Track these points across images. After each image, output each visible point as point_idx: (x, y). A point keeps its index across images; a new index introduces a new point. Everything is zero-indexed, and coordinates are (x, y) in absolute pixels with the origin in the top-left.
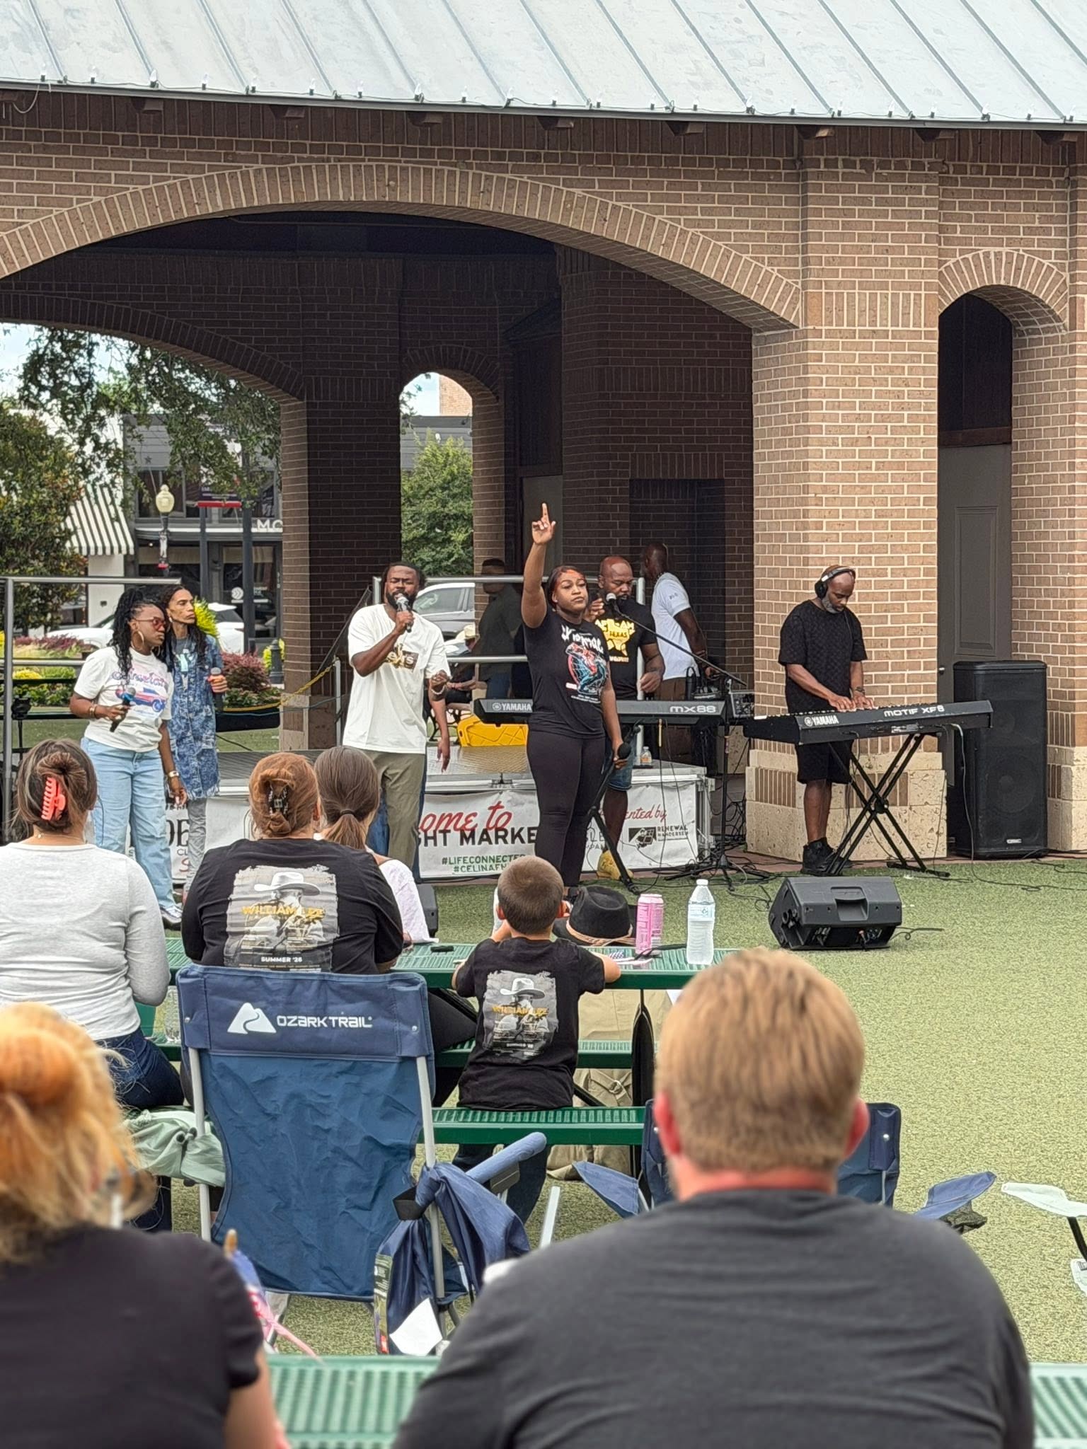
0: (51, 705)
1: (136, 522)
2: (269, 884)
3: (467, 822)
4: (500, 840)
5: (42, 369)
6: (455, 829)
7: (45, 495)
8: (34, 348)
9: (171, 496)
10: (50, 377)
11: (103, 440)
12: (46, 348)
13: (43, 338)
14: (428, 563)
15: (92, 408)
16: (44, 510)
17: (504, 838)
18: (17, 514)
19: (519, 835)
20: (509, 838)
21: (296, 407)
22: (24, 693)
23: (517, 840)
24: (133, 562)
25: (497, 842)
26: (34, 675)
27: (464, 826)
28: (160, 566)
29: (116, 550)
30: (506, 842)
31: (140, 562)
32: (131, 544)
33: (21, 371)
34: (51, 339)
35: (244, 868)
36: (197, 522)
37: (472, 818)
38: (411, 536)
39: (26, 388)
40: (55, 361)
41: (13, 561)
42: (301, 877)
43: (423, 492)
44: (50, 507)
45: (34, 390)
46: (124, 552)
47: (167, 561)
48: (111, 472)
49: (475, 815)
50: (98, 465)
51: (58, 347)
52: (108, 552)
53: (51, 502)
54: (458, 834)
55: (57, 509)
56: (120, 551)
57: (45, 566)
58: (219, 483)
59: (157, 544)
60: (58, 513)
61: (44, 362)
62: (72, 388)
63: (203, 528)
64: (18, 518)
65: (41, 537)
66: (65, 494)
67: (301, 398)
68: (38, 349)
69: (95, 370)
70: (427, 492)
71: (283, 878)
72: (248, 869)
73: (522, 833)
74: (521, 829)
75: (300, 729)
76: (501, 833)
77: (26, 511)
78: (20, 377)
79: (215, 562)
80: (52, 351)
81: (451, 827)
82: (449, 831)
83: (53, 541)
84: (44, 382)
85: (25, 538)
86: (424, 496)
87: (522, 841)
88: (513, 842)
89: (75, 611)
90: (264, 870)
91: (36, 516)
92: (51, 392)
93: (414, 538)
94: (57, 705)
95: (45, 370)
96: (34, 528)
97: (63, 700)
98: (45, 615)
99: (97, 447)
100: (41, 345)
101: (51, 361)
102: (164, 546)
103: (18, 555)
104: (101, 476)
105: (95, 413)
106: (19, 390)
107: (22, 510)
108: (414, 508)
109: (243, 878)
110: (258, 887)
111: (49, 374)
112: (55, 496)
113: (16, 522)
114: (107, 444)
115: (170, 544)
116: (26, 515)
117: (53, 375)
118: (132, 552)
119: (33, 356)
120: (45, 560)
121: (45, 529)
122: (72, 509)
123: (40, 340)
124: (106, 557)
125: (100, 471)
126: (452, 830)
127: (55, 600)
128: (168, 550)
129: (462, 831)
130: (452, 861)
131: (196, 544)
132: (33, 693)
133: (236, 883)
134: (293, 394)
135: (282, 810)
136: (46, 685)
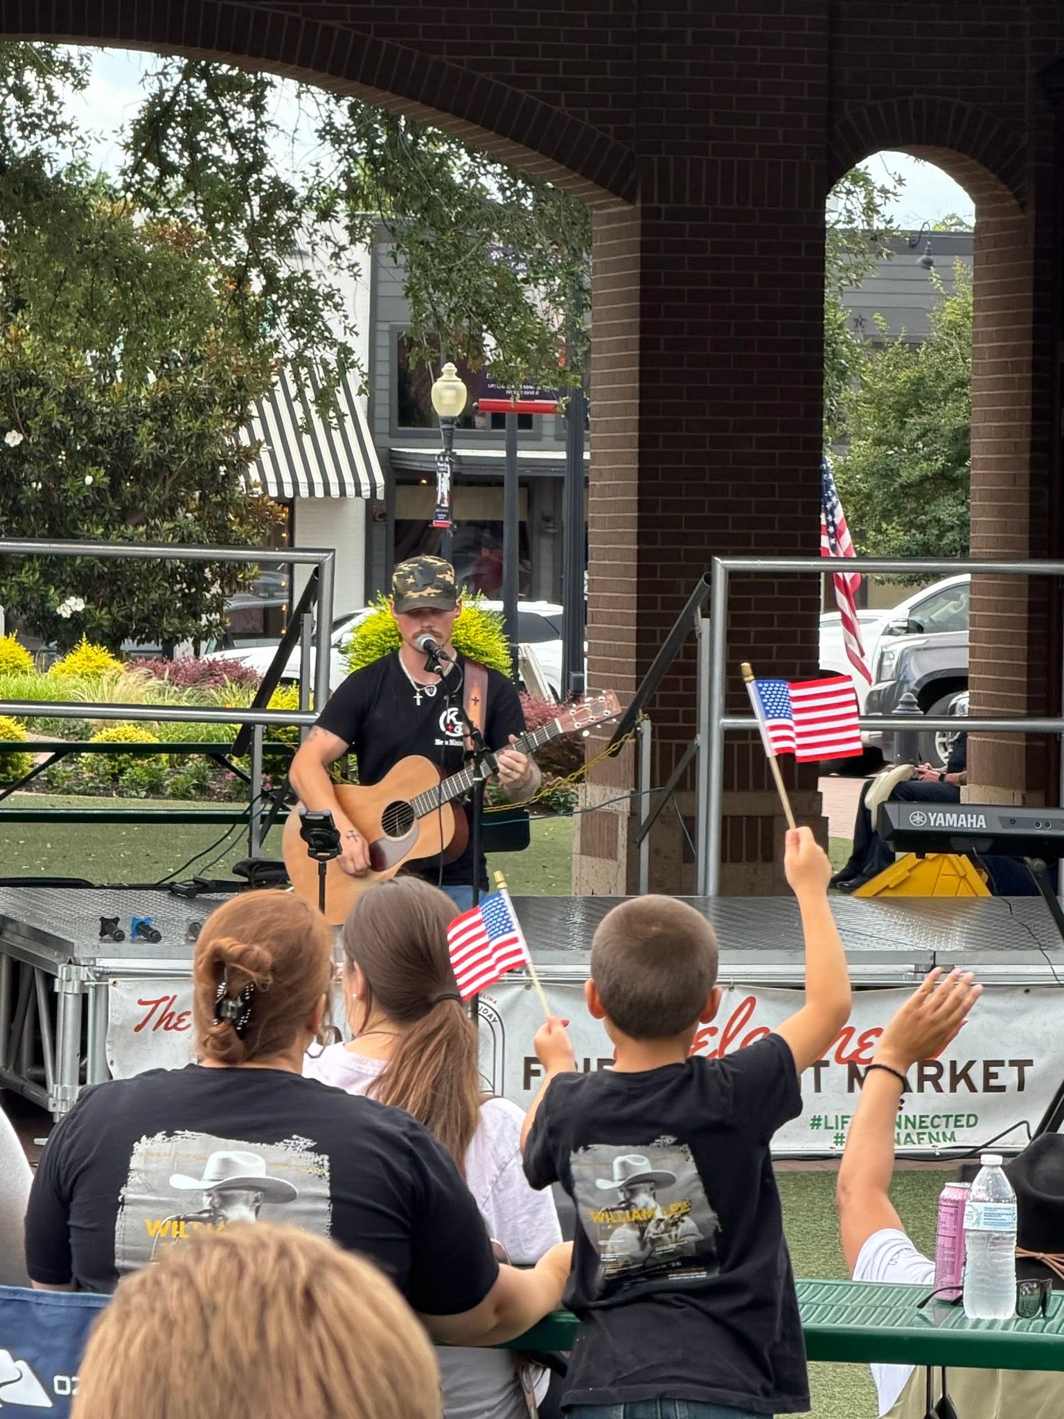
0: (174, 796)
1: (392, 435)
2: (199, 1176)
3: (863, 1045)
4: (928, 1085)
5: (170, 131)
6: (839, 1059)
7: (200, 379)
8: (156, 90)
9: (462, 386)
10: (184, 148)
11: (283, 274)
12: (177, 90)
13: (172, 71)
14: (952, 528)
15: (263, 208)
16: (198, 407)
17: (935, 1080)
18: (145, 416)
19: (965, 1075)
20: (945, 1081)
21: (621, 217)
22: (122, 772)
23: (962, 1085)
24: (382, 516)
25: (921, 1089)
26: (144, 736)
27: (857, 1052)
28: (435, 524)
29: (350, 490)
30: (939, 1089)
31: (401, 516)
32: (380, 480)
33: (129, 135)
34: (187, 73)
35: (151, 1135)
36: (499, 437)
37: (872, 1039)
38: (917, 473)
39: (138, 168)
40: (196, 117)
41: (136, 510)
42: (261, 1162)
43: (943, 387)
44: (212, 403)
45: (152, 171)
46: (366, 493)
47: (449, 515)
48: (294, 337)
49: (878, 1032)
50: (273, 324)
51: (200, 88)
52: (335, 491)
53: (212, 393)
54: (844, 1069)
55: (225, 407)
56: (358, 493)
57: (197, 519)
58: (507, 361)
59: (433, 481)
60: (226, 416)
61: (173, 119)
62: (224, 168)
63: (512, 450)
64: (149, 423)
65: (191, 463)
66: (240, 379)
67: (629, 199)
68: (163, 92)
69: (268, 135)
70: (951, 389)
71: (226, 1163)
72: (159, 1136)
73: (970, 1072)
74: (971, 1063)
75: (612, 855)
76: (930, 1071)
77: (163, 410)
78: (127, 147)
79: (547, 519)
80: (189, 97)
81: (830, 1056)
82: (826, 1064)
83: (215, 471)
84: (173, 157)
85: (160, 464)
86: (946, 394)
87: (972, 1088)
88: (953, 1089)
89: (266, 610)
90: (191, 1142)
91: (183, 422)
92: (187, 179)
93: (924, 479)
94: (185, 796)
95: (175, 132)
96: (178, 444)
97: (196, 787)
98: (197, 617)
99: (272, 284)
100: (166, 85)
101: (186, 115)
102: (444, 486)
103: (145, 498)
104: (277, 343)
105: (270, 218)
106: (124, 173)
107: (155, 408)
108: (925, 419)
109: (148, 1155)
110: (180, 1182)
111: (180, 140)
112: (220, 380)
113: (143, 431)
114: (291, 280)
115: (456, 481)
116: (164, 418)
117: (190, 145)
118: (380, 495)
119: (152, 105)
120: (199, 509)
121: (199, 447)
122: (253, 408)
123: (165, 74)
124: (332, 504)
125: (275, 333)
126: (833, 1062)
127: (216, 589)
128: (451, 493)
129: (852, 1063)
130: (832, 1123)
131: (497, 482)
132: (138, 771)
133: (134, 1164)
134: (615, 191)
135: (234, 1023)
136: (165, 757)
